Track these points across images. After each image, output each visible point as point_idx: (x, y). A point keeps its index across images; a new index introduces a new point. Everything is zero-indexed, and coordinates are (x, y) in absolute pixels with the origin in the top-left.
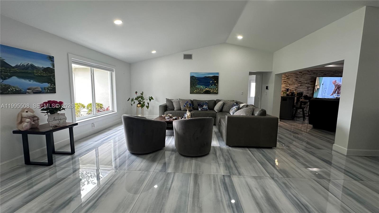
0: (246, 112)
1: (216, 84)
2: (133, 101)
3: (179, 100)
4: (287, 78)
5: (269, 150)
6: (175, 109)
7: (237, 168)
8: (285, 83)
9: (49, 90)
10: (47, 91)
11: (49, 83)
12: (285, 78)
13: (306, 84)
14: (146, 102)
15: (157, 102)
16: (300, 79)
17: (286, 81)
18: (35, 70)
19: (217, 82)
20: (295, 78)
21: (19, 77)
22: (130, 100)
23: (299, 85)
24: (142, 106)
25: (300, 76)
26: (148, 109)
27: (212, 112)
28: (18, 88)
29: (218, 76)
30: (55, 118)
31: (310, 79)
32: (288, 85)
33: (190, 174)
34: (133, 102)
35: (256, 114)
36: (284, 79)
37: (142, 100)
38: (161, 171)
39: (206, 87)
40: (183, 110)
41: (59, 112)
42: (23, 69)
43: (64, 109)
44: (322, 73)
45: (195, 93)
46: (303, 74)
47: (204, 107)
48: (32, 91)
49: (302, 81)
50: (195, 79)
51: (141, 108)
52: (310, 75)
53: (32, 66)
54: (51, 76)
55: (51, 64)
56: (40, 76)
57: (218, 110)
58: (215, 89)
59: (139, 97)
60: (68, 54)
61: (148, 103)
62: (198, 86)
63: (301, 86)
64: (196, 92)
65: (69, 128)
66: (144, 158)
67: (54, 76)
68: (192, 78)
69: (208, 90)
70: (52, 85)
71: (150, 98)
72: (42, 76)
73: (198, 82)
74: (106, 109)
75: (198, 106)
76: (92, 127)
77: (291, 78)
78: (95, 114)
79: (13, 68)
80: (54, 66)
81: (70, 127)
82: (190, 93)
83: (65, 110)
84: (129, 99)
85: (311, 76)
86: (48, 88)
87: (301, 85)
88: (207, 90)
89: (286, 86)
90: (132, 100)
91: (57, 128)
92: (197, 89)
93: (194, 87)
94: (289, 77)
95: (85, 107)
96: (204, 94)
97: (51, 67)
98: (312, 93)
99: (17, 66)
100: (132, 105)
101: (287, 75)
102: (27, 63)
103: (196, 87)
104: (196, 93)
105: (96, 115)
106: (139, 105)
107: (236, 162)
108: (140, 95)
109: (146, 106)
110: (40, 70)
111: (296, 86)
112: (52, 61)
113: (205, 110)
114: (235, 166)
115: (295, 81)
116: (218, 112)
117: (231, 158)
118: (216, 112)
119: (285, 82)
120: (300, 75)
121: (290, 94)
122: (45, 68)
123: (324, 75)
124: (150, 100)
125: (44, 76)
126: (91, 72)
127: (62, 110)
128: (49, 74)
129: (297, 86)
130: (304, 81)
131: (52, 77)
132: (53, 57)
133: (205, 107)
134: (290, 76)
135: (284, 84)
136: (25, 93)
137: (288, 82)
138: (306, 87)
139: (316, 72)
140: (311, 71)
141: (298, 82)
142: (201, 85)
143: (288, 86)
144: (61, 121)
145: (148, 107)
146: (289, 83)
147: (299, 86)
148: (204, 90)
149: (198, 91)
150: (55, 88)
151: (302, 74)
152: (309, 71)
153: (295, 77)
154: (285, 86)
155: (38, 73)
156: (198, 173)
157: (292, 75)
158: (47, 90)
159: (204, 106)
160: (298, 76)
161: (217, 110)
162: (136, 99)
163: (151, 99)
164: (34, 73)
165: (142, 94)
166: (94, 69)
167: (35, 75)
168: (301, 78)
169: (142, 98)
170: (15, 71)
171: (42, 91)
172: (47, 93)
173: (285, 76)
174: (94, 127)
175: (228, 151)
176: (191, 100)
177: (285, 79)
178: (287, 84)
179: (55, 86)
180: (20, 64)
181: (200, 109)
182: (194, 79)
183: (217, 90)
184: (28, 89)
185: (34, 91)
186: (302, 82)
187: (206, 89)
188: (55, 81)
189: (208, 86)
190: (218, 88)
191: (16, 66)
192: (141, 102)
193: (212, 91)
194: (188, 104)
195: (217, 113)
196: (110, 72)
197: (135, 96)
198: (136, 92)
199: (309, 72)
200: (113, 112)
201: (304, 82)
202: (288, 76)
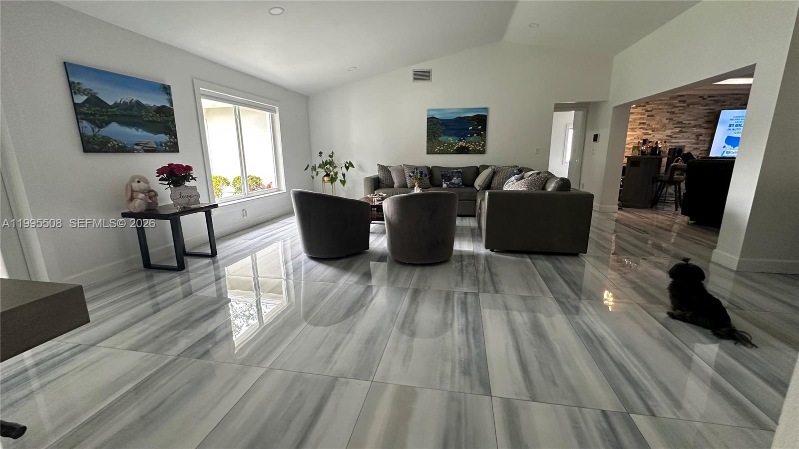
0: (530, 185)
1: (482, 133)
2: (315, 171)
3: (403, 166)
4: (648, 116)
5: (569, 259)
6: (396, 185)
7: (494, 283)
8: (642, 126)
9: (168, 146)
10: (166, 149)
12: (645, 115)
13: (693, 127)
14: (341, 171)
15: (361, 173)
16: (680, 117)
17: (645, 121)
18: (143, 111)
19: (484, 128)
20: (669, 115)
21: (122, 123)
22: (309, 168)
23: (677, 130)
24: (333, 180)
25: (679, 110)
26: (344, 185)
27: (469, 189)
28: (121, 143)
29: (486, 116)
30: (182, 195)
31: (705, 116)
32: (650, 132)
33: (406, 288)
34: (315, 173)
35: (551, 187)
36: (640, 119)
37: (331, 168)
38: (356, 283)
39: (460, 140)
40: (410, 188)
41: (187, 184)
42: (125, 110)
43: (194, 179)
44: (737, 101)
45: (436, 153)
46: (688, 105)
47: (453, 181)
48: (142, 148)
49: (684, 122)
50: (438, 122)
51: (330, 183)
52: (705, 106)
53: (138, 103)
54: (168, 121)
55: (167, 99)
56: (151, 121)
57: (481, 187)
58: (480, 143)
59: (326, 163)
60: (193, 81)
61: (344, 175)
62: (443, 138)
63: (681, 132)
64: (439, 149)
65: (204, 213)
66: (331, 265)
67: (174, 121)
68: (431, 121)
69: (464, 145)
70: (172, 138)
71: (347, 165)
72: (155, 121)
73: (444, 129)
74: (266, 186)
75: (443, 179)
76: (243, 216)
77: (657, 114)
78: (246, 193)
79: (111, 107)
80: (171, 104)
81: (207, 209)
82: (427, 154)
83: (196, 180)
84: (308, 166)
85: (707, 109)
86: (165, 144)
87: (680, 130)
88: (461, 145)
89: (645, 135)
90: (314, 168)
91: (186, 210)
92: (440, 143)
93: (435, 139)
95: (229, 183)
96: (455, 154)
97: (168, 105)
98: (707, 149)
99: (116, 105)
100: (313, 177)
101: (650, 107)
102: (131, 99)
103: (439, 141)
104: (439, 154)
105: (249, 196)
106: (326, 179)
107: (497, 275)
108: (329, 159)
109: (340, 180)
110: (151, 111)
111: (669, 132)
112: (168, 94)
113: (456, 186)
114: (493, 280)
115: (668, 121)
116: (482, 190)
117: (489, 268)
118: (478, 189)
119: (644, 124)
120: (681, 108)
121: (649, 150)
122: (159, 108)
123: (741, 105)
124: (347, 168)
125: (158, 122)
126: (236, 115)
127: (191, 179)
128: (165, 118)
129: (672, 133)
130: (690, 122)
131: (171, 124)
132: (169, 87)
133: (455, 180)
134: (656, 109)
135: (641, 128)
136: (132, 151)
137: (649, 125)
138: (694, 134)
139: (721, 98)
140: (709, 97)
141: (673, 124)
142: (450, 135)
143: (650, 134)
144: (192, 200)
145: (343, 182)
146: (653, 126)
147: (675, 133)
148: (455, 146)
149: (442, 148)
150: (177, 143)
151: (686, 105)
152: (705, 97)
153: (668, 112)
154: (643, 133)
155: (148, 116)
156: (421, 287)
157: (661, 109)
158: (165, 147)
159: (455, 178)
160: (676, 110)
161: (479, 186)
162: (320, 166)
163: (349, 166)
164: (142, 116)
165: (331, 156)
166: (241, 107)
167: (144, 119)
168: (683, 113)
169: (331, 163)
170: (114, 113)
171: (156, 148)
172: (165, 151)
173: (644, 111)
174: (246, 216)
175: (487, 257)
176: (428, 168)
177: (644, 118)
178: (647, 130)
179: (177, 139)
180: (121, 101)
181: (445, 185)
182: (434, 124)
183: (484, 145)
184: (137, 145)
185: (145, 148)
186: (685, 124)
187: (461, 143)
188: (176, 130)
189: (465, 136)
190: (485, 142)
191: (115, 103)
192: (331, 171)
193: (472, 147)
194: (417, 173)
195: (478, 191)
196: (270, 113)
197: (318, 161)
198: (321, 153)
199: (704, 99)
200: (279, 191)
201: (690, 124)
202: (651, 111)
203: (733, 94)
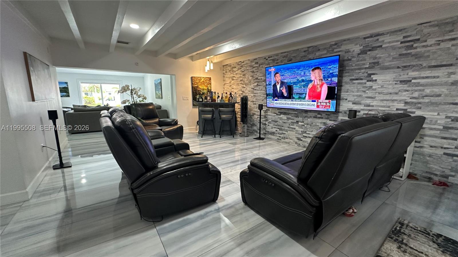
11: (65, 93)
12: (241, 74)
20: (251, 74)
23: (256, 84)
25: (256, 69)
46: (260, 65)
55: (66, 85)
63: (258, 85)
67: (68, 90)
77: (246, 73)
87: (257, 84)
89: (243, 88)
94: (245, 72)
111: (252, 86)
120: (256, 68)
123: (288, 61)
125: (63, 90)
129: (254, 86)
134: (246, 70)
143: (245, 88)
147: (255, 86)
150: (69, 95)
151: (258, 65)
152: (267, 58)
154: (242, 87)
158: (65, 96)
160: (254, 69)
166: (102, 84)
168: (258, 72)
186: (259, 79)
199: (267, 59)
201: (261, 79)
203: (282, 53)
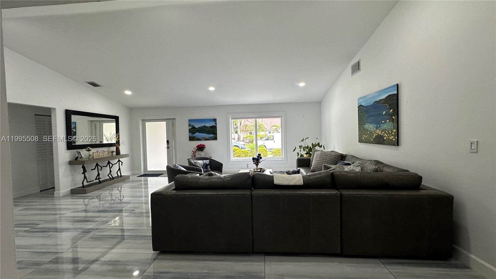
1: (393, 117)
11: (213, 134)
18: (206, 128)
21: (199, 132)
28: (198, 138)
29: (396, 95)
39: (377, 128)
42: (201, 129)
45: (363, 142)
50: (364, 110)
53: (205, 126)
56: (208, 131)
60: (227, 114)
62: (367, 126)
64: (364, 138)
68: (360, 109)
69: (380, 133)
70: (215, 135)
73: (366, 116)
79: (197, 128)
80: (216, 124)
82: (359, 142)
86: (212, 137)
92: (365, 131)
93: (363, 127)
96: (374, 143)
97: (215, 125)
99: (198, 128)
102: (203, 125)
103: (365, 129)
104: (365, 142)
110: (209, 128)
112: (215, 121)
122: (211, 126)
125: (210, 131)
128: (213, 129)
131: (215, 131)
132: (216, 119)
136: (201, 140)
148: (374, 134)
149: (367, 137)
150: (217, 137)
167: (206, 130)
170: (197, 130)
171: (209, 139)
172: (212, 140)
180: (200, 126)
182: (362, 112)
183: (396, 134)
185: (205, 139)
187: (378, 131)
188: (217, 133)
193: (386, 136)
